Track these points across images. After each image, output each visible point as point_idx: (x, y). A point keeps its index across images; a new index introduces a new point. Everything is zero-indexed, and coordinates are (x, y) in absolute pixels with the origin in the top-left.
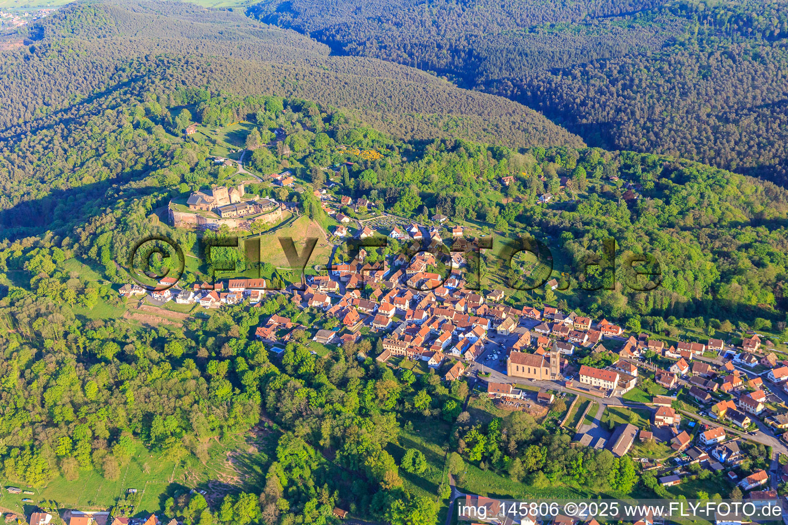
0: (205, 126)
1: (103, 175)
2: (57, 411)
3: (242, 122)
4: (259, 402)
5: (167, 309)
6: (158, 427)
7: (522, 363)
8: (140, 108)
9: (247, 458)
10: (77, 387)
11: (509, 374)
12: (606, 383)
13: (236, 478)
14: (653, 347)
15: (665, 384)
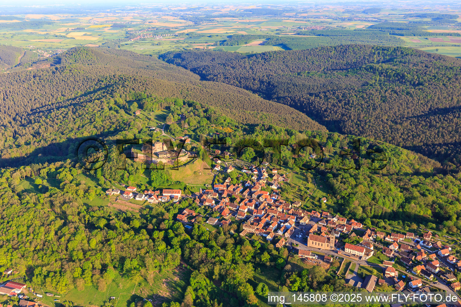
0: (145, 111)
1: (94, 132)
2: (75, 253)
3: (163, 110)
4: (180, 254)
5: (131, 202)
6: (128, 265)
7: (316, 240)
8: (112, 100)
9: (174, 283)
10: (85, 241)
11: (308, 245)
12: (359, 253)
13: (168, 294)
14: (379, 235)
15: (387, 255)
